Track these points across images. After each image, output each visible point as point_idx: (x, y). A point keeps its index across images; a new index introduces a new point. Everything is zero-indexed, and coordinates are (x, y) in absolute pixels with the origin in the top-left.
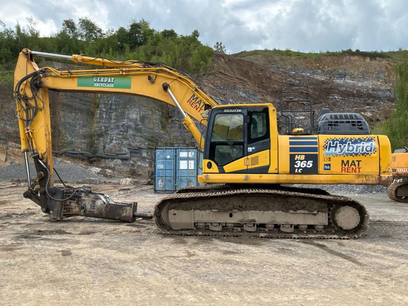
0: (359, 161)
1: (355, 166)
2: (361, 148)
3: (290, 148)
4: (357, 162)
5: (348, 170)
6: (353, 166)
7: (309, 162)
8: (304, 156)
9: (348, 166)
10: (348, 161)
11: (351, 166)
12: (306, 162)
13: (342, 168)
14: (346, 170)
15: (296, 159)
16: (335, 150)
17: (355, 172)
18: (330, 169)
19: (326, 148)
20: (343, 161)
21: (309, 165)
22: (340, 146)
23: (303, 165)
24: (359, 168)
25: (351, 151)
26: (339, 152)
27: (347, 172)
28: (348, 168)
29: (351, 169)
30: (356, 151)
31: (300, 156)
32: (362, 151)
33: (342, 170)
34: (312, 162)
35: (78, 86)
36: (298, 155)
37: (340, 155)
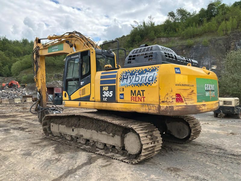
0: (143, 91)
1: (141, 96)
2: (145, 78)
3: (101, 81)
4: (142, 92)
5: (135, 99)
6: (139, 96)
7: (111, 92)
8: (108, 87)
9: (136, 96)
10: (135, 91)
11: (137, 96)
12: (109, 92)
13: (131, 97)
14: (134, 99)
15: (103, 90)
16: (127, 82)
17: (141, 101)
18: (123, 98)
19: (121, 80)
20: (132, 91)
21: (111, 95)
22: (130, 77)
23: (107, 95)
24: (144, 98)
25: (137, 82)
26: (129, 83)
27: (135, 101)
28: (135, 97)
29: (138, 98)
30: (141, 81)
31: (105, 87)
32: (145, 81)
33: (131, 99)
34: (112, 92)
35: (48, 53)
36: (105, 86)
37: (130, 85)
